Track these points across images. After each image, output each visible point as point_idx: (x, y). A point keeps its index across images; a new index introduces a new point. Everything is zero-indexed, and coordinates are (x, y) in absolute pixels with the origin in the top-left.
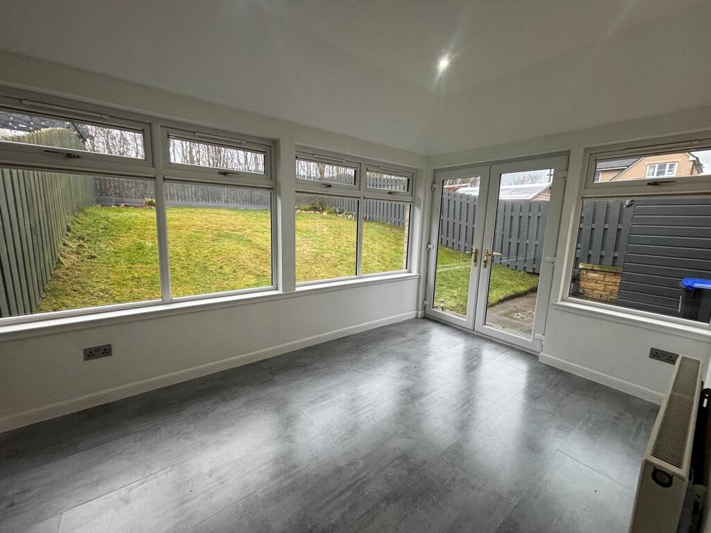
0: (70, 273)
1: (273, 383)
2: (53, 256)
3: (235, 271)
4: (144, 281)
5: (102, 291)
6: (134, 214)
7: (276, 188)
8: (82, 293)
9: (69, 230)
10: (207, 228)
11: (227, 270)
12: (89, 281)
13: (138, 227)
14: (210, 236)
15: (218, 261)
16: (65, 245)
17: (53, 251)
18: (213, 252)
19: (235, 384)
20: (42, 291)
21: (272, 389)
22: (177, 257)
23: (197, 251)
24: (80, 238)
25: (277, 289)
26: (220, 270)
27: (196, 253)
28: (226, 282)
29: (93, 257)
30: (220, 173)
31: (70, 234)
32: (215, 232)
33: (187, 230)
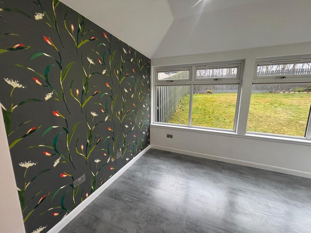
0: (177, 114)
1: (220, 172)
2: (174, 109)
3: (231, 122)
4: (194, 120)
5: (182, 121)
6: (200, 96)
7: (241, 83)
8: (177, 120)
9: (180, 102)
10: (225, 102)
11: (227, 121)
12: (180, 117)
13: (199, 101)
14: (225, 105)
15: (225, 116)
16: (178, 106)
17: (175, 107)
18: (224, 112)
19: (205, 164)
20: (169, 118)
21: (218, 173)
22: (208, 113)
23: (217, 111)
24: (183, 104)
25: (235, 132)
26: (224, 121)
27: (217, 112)
28: (225, 126)
29: (183, 110)
30: (214, 80)
31: (180, 103)
32: (228, 104)
33: (216, 102)
